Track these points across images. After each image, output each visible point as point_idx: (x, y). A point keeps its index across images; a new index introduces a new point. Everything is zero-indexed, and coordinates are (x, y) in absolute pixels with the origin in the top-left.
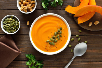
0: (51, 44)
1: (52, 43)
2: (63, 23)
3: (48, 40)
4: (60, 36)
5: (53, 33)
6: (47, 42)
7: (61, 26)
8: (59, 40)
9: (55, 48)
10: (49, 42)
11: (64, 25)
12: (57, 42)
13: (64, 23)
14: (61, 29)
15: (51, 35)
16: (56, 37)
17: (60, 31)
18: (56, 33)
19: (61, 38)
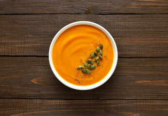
0: (85, 73)
1: (87, 71)
2: (104, 37)
3: (80, 66)
4: (101, 59)
5: (88, 55)
6: (78, 69)
7: (101, 43)
8: (98, 65)
9: (91, 79)
10: (82, 68)
11: (106, 40)
12: (94, 68)
13: (107, 37)
14: (101, 48)
15: (84, 58)
16: (93, 60)
17: (101, 51)
18: (93, 54)
19: (101, 63)
